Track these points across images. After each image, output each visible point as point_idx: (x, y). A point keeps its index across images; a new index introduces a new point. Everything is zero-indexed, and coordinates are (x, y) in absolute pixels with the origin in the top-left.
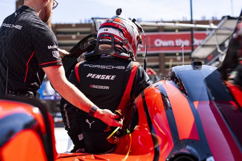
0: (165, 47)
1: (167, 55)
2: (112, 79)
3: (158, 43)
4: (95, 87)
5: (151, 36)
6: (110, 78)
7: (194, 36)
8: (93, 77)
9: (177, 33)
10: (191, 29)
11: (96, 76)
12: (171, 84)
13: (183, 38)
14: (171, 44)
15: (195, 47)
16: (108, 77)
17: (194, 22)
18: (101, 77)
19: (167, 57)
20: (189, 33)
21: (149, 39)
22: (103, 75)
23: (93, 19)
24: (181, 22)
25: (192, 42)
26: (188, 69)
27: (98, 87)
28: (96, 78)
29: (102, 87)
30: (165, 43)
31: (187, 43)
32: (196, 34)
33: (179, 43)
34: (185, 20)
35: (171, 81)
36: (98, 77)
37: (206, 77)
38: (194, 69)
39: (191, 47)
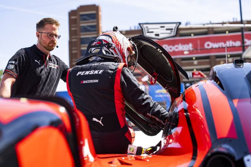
0: (216, 48)
1: (218, 57)
2: (100, 73)
3: (208, 45)
4: (84, 82)
5: (200, 39)
6: (98, 72)
7: (245, 36)
8: (82, 74)
9: (227, 34)
10: (241, 30)
11: (85, 72)
12: (212, 83)
13: (234, 39)
14: (222, 45)
15: (246, 47)
16: (96, 72)
17: (244, 22)
18: (90, 73)
19: (218, 60)
20: (240, 33)
21: (199, 42)
22: (92, 71)
23: (140, 24)
24: (231, 23)
25: (243, 42)
26: (229, 67)
27: (88, 81)
28: (85, 74)
29: (91, 81)
30: (216, 45)
31: (238, 44)
32: (246, 35)
33: (229, 44)
34: (235, 21)
35: (213, 81)
36: (87, 73)
37: (247, 74)
38: (236, 67)
39: (242, 48)
